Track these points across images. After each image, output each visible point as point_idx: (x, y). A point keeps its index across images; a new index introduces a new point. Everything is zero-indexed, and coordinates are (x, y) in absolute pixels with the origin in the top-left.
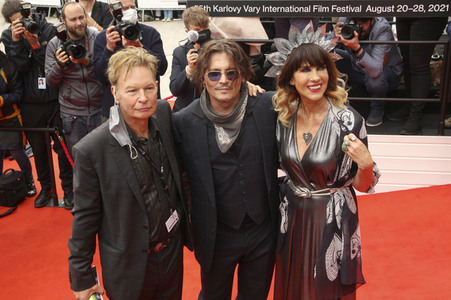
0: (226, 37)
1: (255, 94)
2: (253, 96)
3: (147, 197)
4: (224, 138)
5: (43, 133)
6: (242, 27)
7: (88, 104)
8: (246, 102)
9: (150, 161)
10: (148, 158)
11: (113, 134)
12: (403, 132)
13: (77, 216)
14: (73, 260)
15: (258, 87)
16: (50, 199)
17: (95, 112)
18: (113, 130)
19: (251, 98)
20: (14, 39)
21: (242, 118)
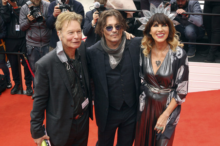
0: (115, 8)
1: (130, 39)
2: (129, 39)
3: (73, 91)
4: (113, 62)
5: (16, 55)
6: (123, 3)
7: (41, 41)
8: (125, 42)
9: (75, 72)
10: (75, 70)
11: (59, 56)
12: (206, 61)
13: (36, 99)
14: (33, 122)
15: (131, 35)
16: (19, 90)
17: (44, 45)
18: (59, 54)
19: (127, 40)
20: (4, 5)
21: (123, 51)
